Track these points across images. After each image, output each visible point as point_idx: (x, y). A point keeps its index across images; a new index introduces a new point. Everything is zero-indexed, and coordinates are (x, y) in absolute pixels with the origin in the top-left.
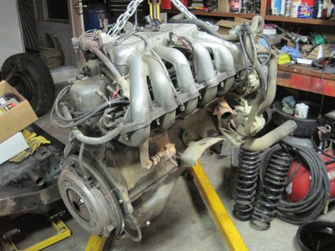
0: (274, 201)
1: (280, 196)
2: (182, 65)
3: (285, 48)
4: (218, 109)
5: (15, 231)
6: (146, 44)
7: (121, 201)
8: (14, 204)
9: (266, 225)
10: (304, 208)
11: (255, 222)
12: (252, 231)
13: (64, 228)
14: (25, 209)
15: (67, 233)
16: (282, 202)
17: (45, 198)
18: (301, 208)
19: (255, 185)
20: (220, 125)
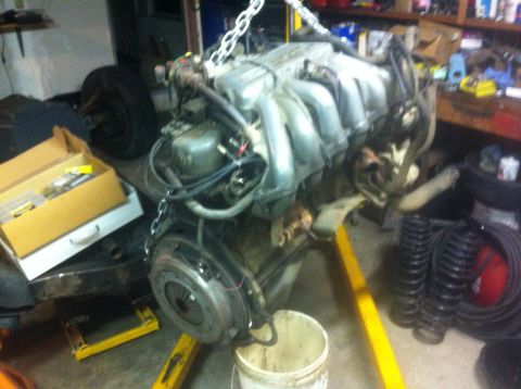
0: (452, 303)
1: (460, 296)
2: (327, 107)
3: (490, 72)
4: (361, 160)
5: (81, 319)
6: (275, 78)
7: (250, 292)
8: (79, 282)
9: (438, 337)
10: (495, 317)
11: (422, 331)
12: (416, 343)
13: (151, 318)
14: (94, 289)
15: (154, 325)
16: (464, 305)
17: (123, 276)
18: (491, 316)
19: (424, 276)
20: (356, 179)
